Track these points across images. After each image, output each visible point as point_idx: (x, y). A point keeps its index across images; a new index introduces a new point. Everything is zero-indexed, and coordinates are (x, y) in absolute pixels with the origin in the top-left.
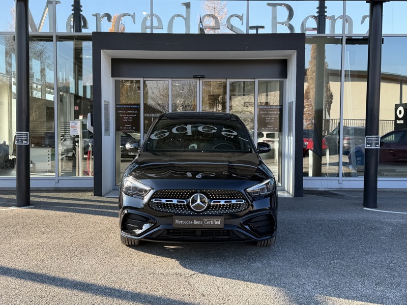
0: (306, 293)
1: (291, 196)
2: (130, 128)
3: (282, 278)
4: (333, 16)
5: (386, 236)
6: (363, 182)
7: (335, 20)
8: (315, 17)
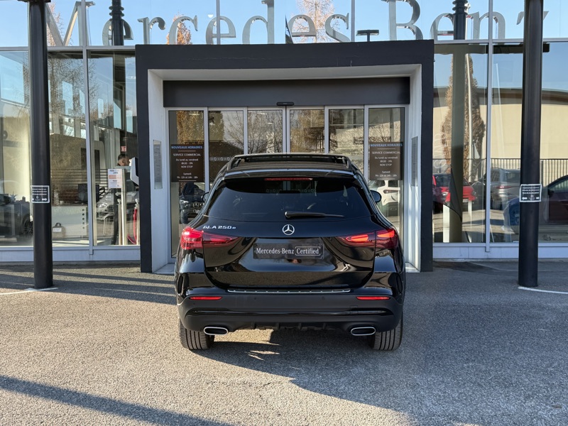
0: (424, 411)
1: (416, 271)
2: (191, 177)
3: (391, 388)
4: (477, 14)
5: (547, 327)
6: (518, 249)
7: (480, 19)
8: (450, 16)
